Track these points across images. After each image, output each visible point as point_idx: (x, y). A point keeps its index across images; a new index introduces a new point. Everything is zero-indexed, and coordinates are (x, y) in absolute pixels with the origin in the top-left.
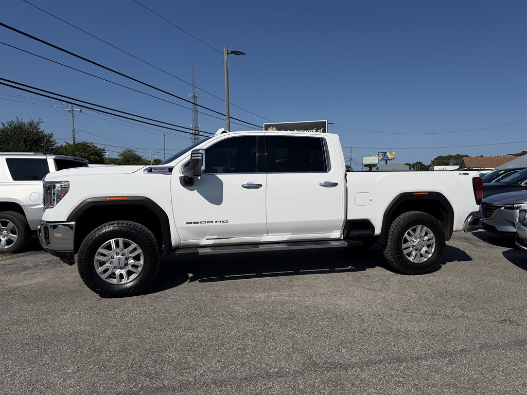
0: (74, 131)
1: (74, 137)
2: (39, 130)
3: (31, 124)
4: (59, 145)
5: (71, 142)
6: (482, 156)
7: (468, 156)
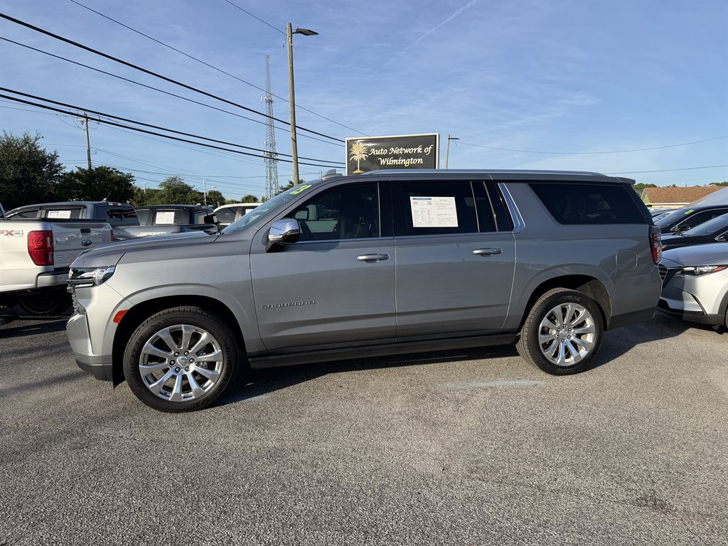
0: (89, 151)
1: (89, 160)
2: (39, 149)
3: (26, 141)
4: (68, 170)
5: (86, 167)
6: (674, 186)
7: (655, 186)
